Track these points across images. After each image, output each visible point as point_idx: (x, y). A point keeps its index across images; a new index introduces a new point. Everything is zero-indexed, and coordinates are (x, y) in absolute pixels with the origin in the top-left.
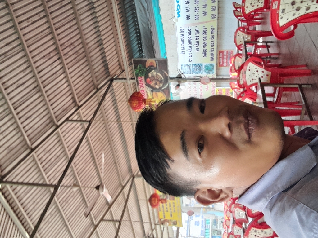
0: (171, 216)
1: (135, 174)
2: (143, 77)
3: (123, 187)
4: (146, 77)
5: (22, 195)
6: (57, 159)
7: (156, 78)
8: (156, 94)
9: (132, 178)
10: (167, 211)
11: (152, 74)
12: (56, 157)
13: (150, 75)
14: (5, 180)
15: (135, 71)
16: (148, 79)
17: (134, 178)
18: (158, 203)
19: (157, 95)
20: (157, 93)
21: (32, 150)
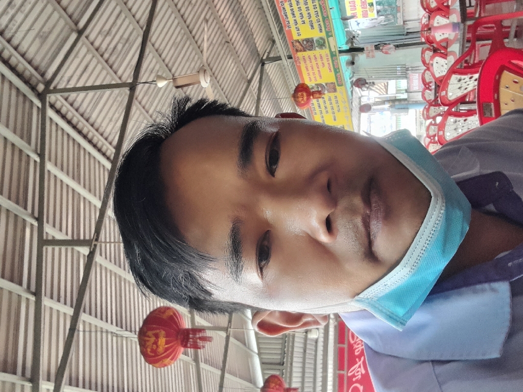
0: (335, 120)
1: (264, 58)
3: (249, 82)
5: (88, 111)
6: (127, 45)
9: (260, 65)
10: (327, 112)
12: (123, 41)
14: (52, 88)
17: (263, 64)
18: (308, 99)
21: (80, 33)
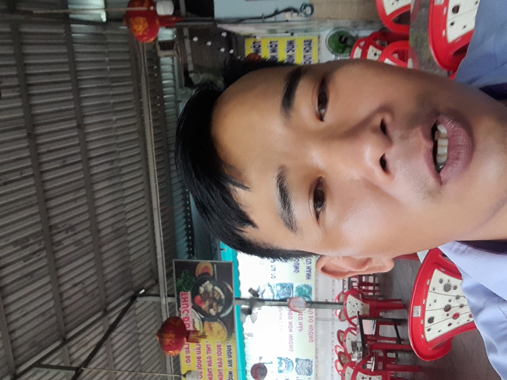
2: (189, 293)
4: (195, 293)
7: (211, 295)
8: (210, 325)
11: (206, 288)
13: (202, 289)
15: (177, 281)
16: (198, 298)
19: (211, 328)
20: (212, 323)
